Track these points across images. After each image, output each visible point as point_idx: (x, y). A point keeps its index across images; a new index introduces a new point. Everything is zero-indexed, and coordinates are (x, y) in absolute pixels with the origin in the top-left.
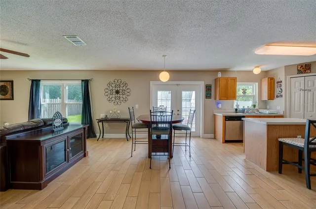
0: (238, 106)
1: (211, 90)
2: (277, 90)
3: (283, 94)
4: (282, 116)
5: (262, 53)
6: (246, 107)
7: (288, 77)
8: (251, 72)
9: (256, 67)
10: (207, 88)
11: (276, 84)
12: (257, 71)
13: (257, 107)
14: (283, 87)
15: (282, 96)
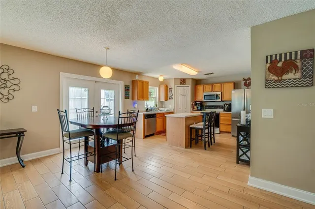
0: (147, 106)
1: (128, 90)
2: (169, 94)
3: (173, 97)
4: (172, 113)
5: (177, 69)
6: (152, 107)
7: (176, 86)
8: (158, 79)
9: (161, 76)
10: (126, 88)
11: (169, 90)
12: (161, 79)
13: (158, 107)
14: (173, 92)
15: (172, 98)
